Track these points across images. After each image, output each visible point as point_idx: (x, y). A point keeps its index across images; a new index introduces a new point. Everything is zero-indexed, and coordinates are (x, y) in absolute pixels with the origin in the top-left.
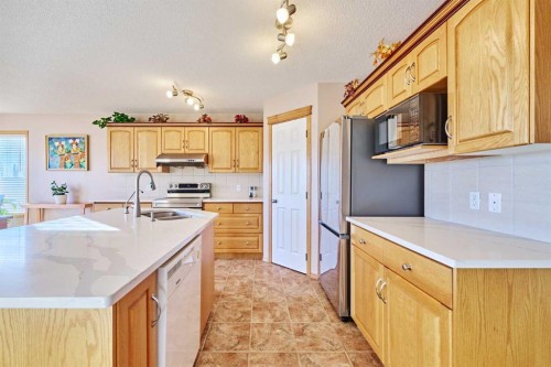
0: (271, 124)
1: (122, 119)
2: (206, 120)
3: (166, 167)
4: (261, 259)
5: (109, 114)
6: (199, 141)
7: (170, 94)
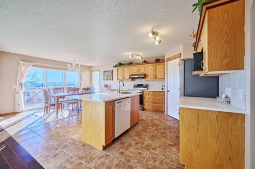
0: (167, 61)
1: (121, 64)
2: (145, 62)
3: (133, 79)
4: (164, 113)
5: (117, 63)
6: (143, 69)
7: (131, 57)
